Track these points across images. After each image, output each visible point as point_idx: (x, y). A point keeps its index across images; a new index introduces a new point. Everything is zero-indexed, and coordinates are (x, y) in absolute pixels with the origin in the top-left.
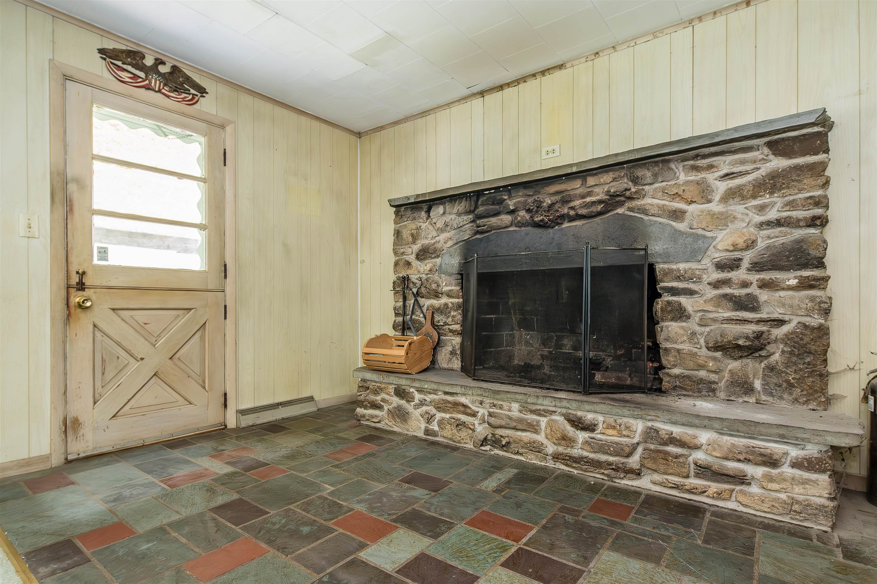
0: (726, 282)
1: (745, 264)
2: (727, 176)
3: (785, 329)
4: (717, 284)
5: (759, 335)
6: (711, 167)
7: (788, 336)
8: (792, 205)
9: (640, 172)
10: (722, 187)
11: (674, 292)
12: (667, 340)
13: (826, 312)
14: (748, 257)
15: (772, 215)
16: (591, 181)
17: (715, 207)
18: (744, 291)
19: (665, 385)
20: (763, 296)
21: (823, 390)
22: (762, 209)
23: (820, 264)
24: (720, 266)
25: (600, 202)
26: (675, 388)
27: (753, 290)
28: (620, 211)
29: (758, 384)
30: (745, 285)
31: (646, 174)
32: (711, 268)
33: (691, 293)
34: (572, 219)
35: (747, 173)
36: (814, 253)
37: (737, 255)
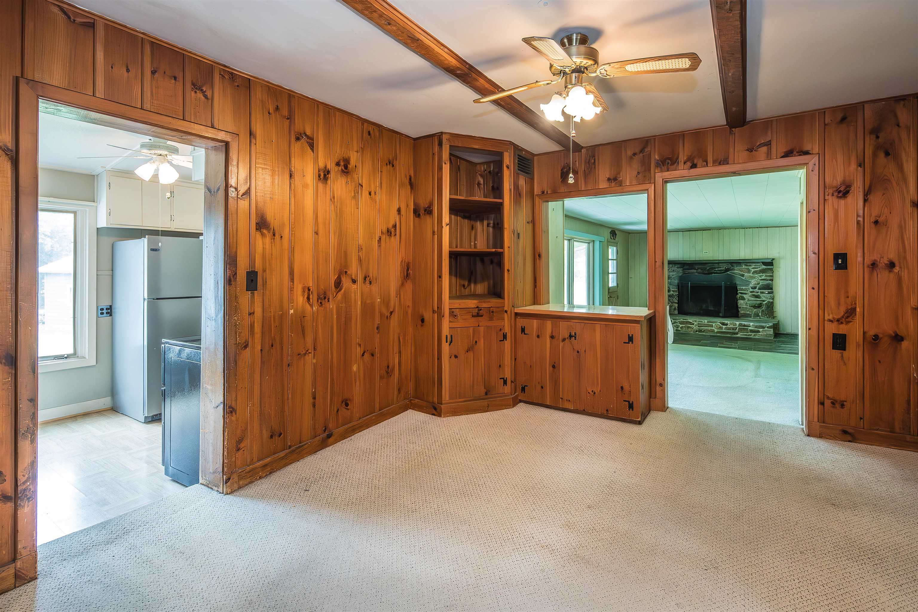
0: (753, 292)
1: (757, 288)
2: (753, 268)
3: (766, 302)
4: (751, 292)
5: (761, 303)
6: (750, 266)
7: (766, 304)
8: (766, 276)
9: (734, 264)
10: (753, 270)
11: (741, 293)
12: (740, 305)
13: (773, 299)
14: (758, 287)
15: (763, 278)
16: (720, 264)
17: (751, 275)
18: (757, 294)
19: (740, 315)
20: (761, 295)
21: (773, 315)
22: (761, 276)
23: (772, 289)
24: (752, 288)
25: (723, 270)
26: (742, 316)
27: (759, 293)
28: (728, 273)
29: (760, 314)
30: (758, 292)
31: (735, 265)
32: (750, 288)
33: (746, 294)
34: (715, 273)
35: (758, 268)
36: (770, 286)
37: (755, 286)
